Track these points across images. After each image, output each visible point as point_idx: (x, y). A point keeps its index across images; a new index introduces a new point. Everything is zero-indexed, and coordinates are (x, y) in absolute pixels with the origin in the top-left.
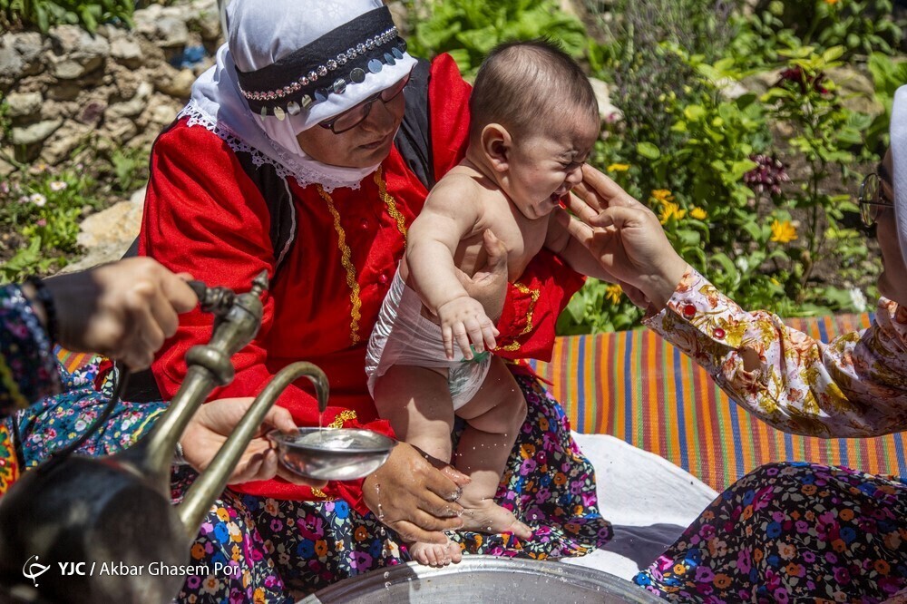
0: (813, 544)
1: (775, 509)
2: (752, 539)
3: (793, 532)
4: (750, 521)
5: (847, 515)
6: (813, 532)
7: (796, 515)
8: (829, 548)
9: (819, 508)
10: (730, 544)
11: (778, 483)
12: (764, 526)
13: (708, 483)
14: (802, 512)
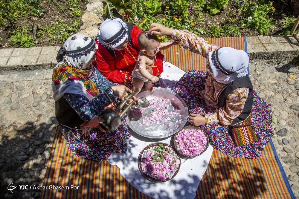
0: (195, 84)
1: (190, 79)
2: (187, 82)
3: (193, 82)
4: (187, 80)
5: (199, 80)
6: (195, 82)
7: (193, 80)
8: (197, 84)
9: (196, 79)
10: (184, 82)
11: (191, 75)
12: (189, 81)
13: (182, 69)
14: (194, 79)
